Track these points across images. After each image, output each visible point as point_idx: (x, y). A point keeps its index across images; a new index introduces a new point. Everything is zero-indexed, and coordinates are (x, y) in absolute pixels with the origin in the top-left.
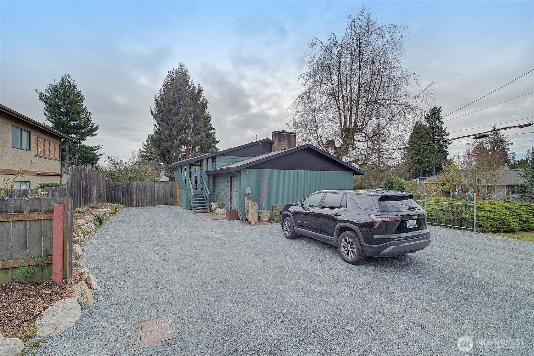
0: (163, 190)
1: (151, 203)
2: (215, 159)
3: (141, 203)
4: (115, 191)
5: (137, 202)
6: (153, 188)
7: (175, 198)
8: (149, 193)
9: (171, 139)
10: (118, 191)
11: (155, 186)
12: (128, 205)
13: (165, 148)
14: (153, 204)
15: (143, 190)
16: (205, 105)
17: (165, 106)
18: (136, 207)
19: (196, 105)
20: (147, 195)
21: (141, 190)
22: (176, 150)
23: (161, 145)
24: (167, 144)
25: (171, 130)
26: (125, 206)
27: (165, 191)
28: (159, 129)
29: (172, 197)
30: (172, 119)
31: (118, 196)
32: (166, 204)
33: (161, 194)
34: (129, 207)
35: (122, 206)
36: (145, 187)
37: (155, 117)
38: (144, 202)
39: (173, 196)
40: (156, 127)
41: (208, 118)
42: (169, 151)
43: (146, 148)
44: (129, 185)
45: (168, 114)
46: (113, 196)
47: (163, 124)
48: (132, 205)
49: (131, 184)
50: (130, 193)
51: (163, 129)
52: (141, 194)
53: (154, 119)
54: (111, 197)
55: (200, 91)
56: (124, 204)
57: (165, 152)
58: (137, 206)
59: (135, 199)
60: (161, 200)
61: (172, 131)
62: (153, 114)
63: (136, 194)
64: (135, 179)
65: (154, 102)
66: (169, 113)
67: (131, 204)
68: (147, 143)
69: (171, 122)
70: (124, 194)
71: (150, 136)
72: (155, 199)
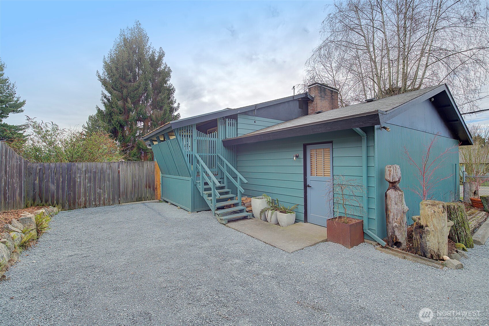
0: (133, 176)
1: (114, 199)
2: (237, 121)
3: (95, 202)
4: (41, 181)
5: (86, 200)
6: (116, 174)
7: (155, 189)
8: (109, 182)
9: (126, 111)
10: (48, 181)
11: (120, 169)
12: (70, 206)
13: (118, 123)
14: (117, 201)
15: (97, 178)
16: (166, 74)
17: (117, 69)
18: (85, 209)
19: (155, 73)
20: (105, 186)
21: (95, 178)
22: (133, 126)
23: (113, 119)
24: (121, 118)
25: (125, 100)
26: (63, 208)
27: (137, 177)
28: (108, 100)
29: (150, 187)
30: (126, 87)
31: (47, 190)
32: (139, 199)
33: (130, 184)
34: (70, 209)
35: (55, 209)
36: (102, 171)
37: (104, 83)
38: (100, 199)
39: (151, 185)
40: (105, 97)
41: (170, 91)
42: (122, 126)
43: (86, 130)
44: (69, 169)
45: (121, 80)
46: (37, 190)
47: (115, 92)
48: (77, 204)
49: (74, 168)
50: (72, 183)
51: (116, 99)
52: (95, 185)
53: (103, 86)
54: (31, 194)
55: (162, 56)
56: (60, 205)
57: (118, 128)
58: (86, 207)
59: (82, 195)
60: (131, 193)
61: (127, 102)
62: (101, 80)
63: (85, 185)
64: (81, 159)
65: (102, 64)
66: (123, 79)
67: (74, 204)
68: (88, 125)
69: (125, 91)
70: (60, 184)
71: (91, 118)
72: (121, 193)
